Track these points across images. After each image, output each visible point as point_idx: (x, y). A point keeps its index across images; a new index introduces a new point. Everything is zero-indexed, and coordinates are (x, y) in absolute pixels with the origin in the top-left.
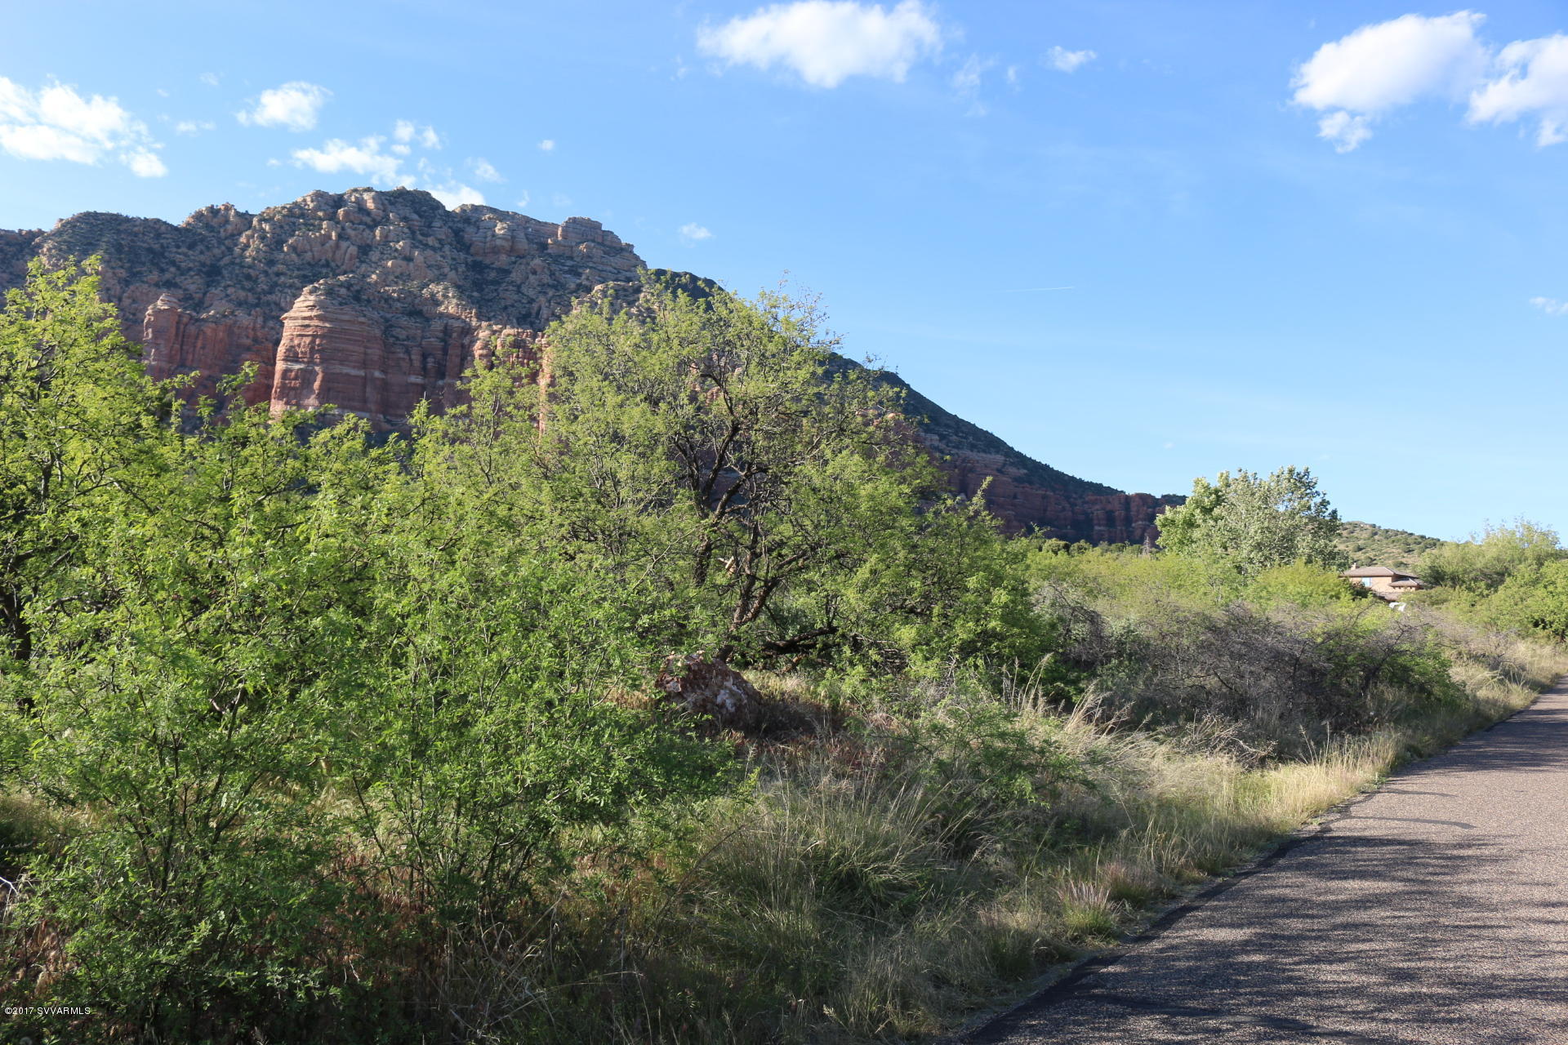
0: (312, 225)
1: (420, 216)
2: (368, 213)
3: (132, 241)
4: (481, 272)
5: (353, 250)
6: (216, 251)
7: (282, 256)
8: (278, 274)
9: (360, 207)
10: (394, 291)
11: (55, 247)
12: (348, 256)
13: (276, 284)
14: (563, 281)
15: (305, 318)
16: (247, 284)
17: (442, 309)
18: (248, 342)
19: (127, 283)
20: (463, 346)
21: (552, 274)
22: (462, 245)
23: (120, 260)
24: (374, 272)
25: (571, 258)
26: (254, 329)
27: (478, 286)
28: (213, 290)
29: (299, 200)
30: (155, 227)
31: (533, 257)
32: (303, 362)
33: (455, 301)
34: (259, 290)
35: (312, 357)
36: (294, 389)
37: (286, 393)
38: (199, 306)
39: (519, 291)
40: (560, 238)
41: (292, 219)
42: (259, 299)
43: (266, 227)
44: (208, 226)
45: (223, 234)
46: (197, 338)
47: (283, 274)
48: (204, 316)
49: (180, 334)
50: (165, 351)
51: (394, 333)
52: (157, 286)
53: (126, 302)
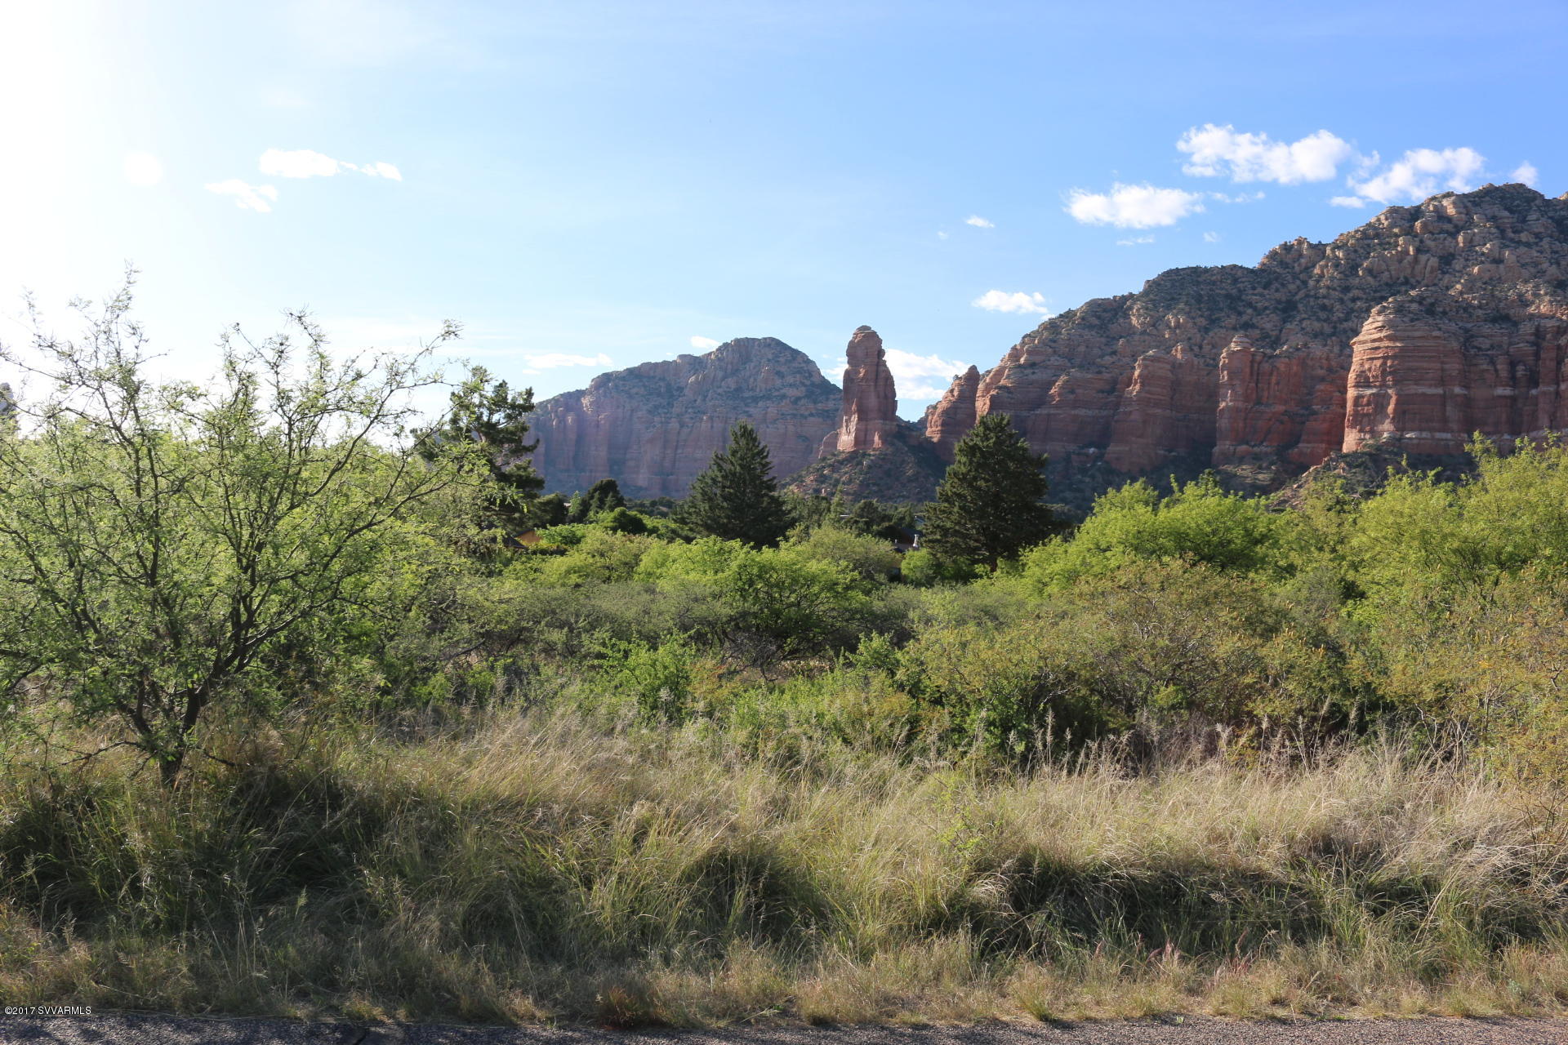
0: (1389, 243)
1: (1511, 211)
2: (1449, 219)
3: (1211, 290)
5: (1434, 262)
6: (1292, 287)
7: (1357, 281)
8: (1354, 300)
9: (1440, 215)
10: (1474, 298)
11: (1142, 307)
12: (1428, 269)
13: (1352, 310)
15: (1374, 341)
16: (1323, 315)
17: (1532, 309)
18: (1320, 372)
19: (1206, 330)
20: (1558, 347)
22: (1566, 235)
23: (1200, 309)
24: (1459, 282)
26: (1328, 359)
28: (1288, 326)
29: (1373, 220)
30: (1232, 273)
32: (1375, 386)
33: (1547, 298)
34: (1335, 319)
35: (1384, 380)
36: (1368, 415)
37: (1359, 421)
38: (1276, 343)
41: (1366, 242)
42: (1335, 328)
43: (1340, 254)
44: (1282, 264)
45: (1297, 269)
46: (1271, 374)
47: (1358, 299)
48: (1278, 352)
49: (1254, 373)
50: (1240, 390)
51: (1475, 343)
52: (1235, 329)
53: (1206, 348)
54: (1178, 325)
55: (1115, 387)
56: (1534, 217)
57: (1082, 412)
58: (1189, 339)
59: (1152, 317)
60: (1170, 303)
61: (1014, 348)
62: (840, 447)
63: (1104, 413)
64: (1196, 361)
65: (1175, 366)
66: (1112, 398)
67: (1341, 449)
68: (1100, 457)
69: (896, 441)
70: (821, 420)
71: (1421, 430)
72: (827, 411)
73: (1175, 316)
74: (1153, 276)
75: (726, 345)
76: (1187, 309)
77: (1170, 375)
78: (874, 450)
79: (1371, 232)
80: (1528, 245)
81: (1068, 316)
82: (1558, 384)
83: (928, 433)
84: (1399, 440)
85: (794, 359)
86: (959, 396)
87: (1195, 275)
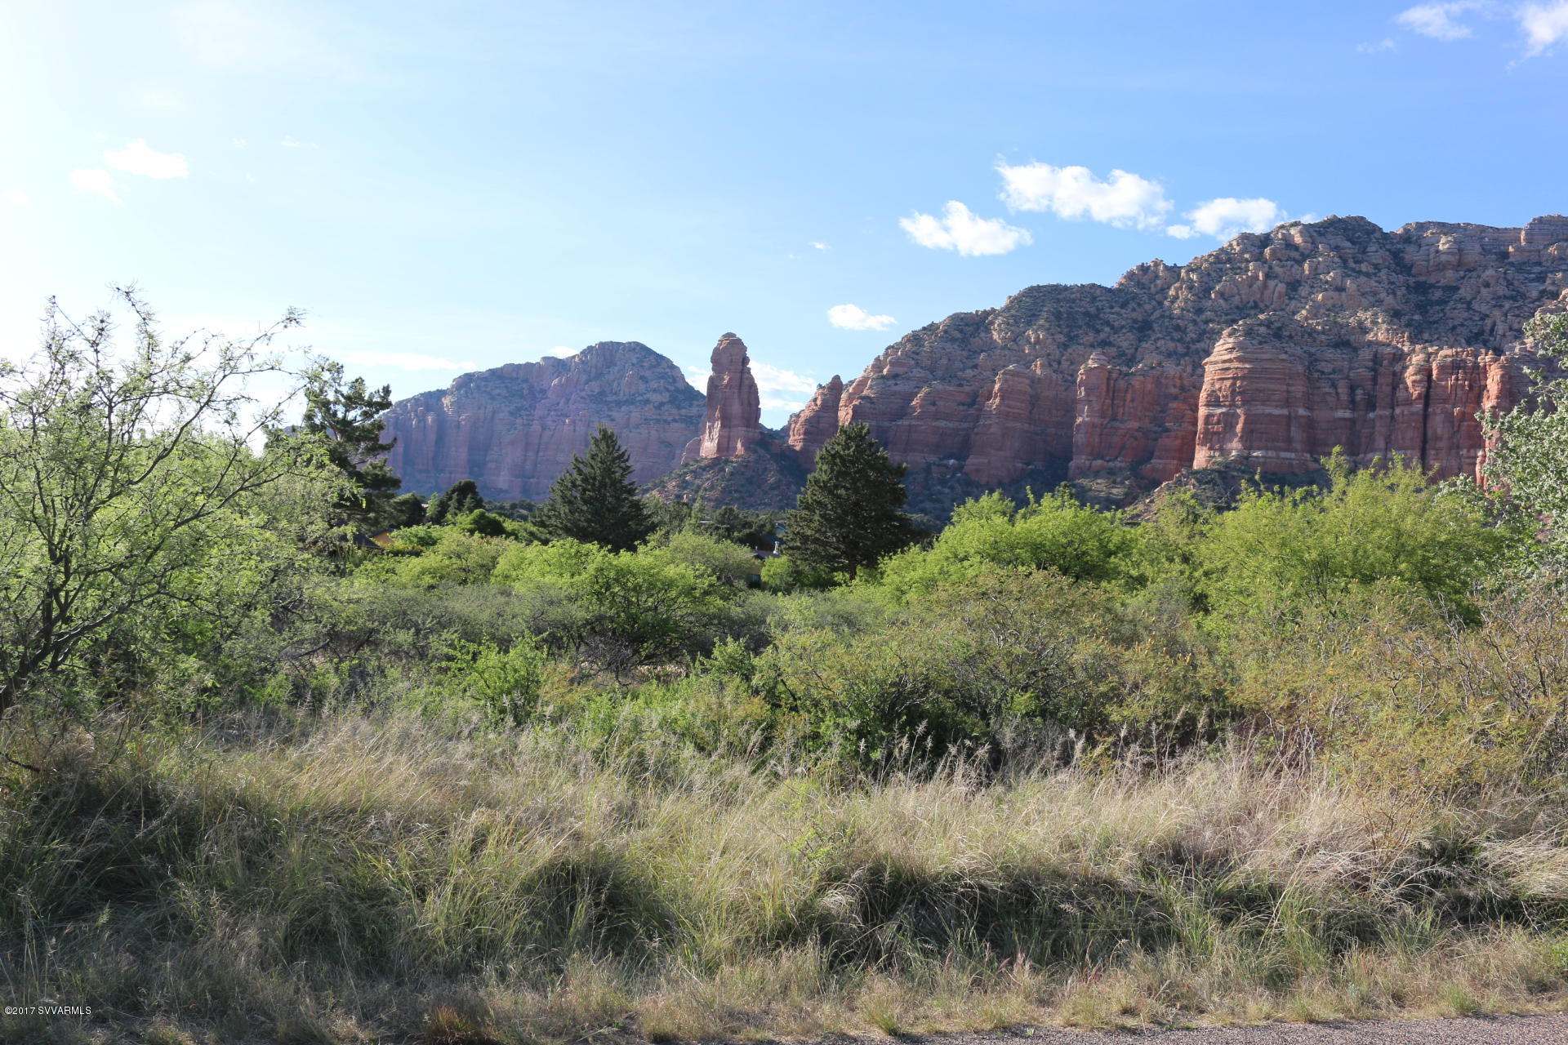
0: (1240, 268)
1: (1353, 243)
2: (1296, 248)
3: (1071, 307)
4: (1424, 293)
5: (1281, 287)
6: (1147, 307)
7: (1210, 303)
8: (1206, 321)
9: (1288, 244)
10: (1318, 324)
11: (1004, 322)
12: (1276, 295)
13: (1205, 332)
14: (1523, 289)
15: (1225, 362)
16: (1177, 335)
17: (1370, 337)
18: (1174, 391)
19: (1065, 346)
20: (1394, 374)
21: (1509, 284)
22: (1405, 268)
23: (1059, 326)
24: (1304, 308)
25: (1539, 264)
26: (1181, 378)
27: (1422, 308)
28: (1144, 345)
29: (1226, 245)
30: (1091, 292)
31: (1485, 268)
32: (1225, 406)
33: (1385, 326)
34: (1188, 339)
35: (1233, 400)
36: (1218, 433)
37: (1210, 438)
38: (1132, 361)
39: (1469, 308)
40: (1523, 243)
41: (1219, 266)
42: (1188, 348)
43: (1194, 277)
44: (1139, 284)
45: (1153, 289)
46: (1126, 391)
47: (1211, 321)
48: (1133, 370)
49: (1111, 390)
50: (1097, 407)
51: (1319, 367)
52: (1092, 346)
53: (1065, 364)
54: (1038, 341)
55: (975, 400)
56: (1373, 249)
57: (942, 424)
58: (1049, 355)
59: (1013, 332)
60: (1031, 318)
61: (877, 359)
62: (703, 454)
63: (966, 425)
64: (1054, 376)
65: (1034, 381)
66: (972, 411)
67: (1191, 466)
68: (960, 468)
69: (758, 449)
70: (683, 425)
71: (1267, 449)
72: (691, 417)
73: (1036, 331)
74: (1015, 292)
75: (590, 348)
76: (1047, 325)
77: (1029, 390)
78: (737, 456)
79: (1223, 257)
80: (1368, 275)
81: (931, 328)
82: (1393, 408)
83: (790, 442)
84: (1247, 458)
85: (658, 364)
86: (822, 405)
87: (1055, 292)
